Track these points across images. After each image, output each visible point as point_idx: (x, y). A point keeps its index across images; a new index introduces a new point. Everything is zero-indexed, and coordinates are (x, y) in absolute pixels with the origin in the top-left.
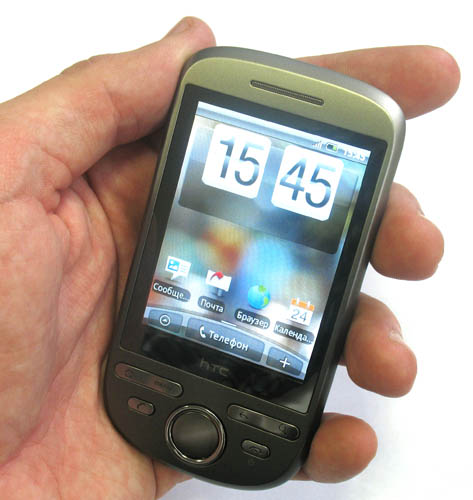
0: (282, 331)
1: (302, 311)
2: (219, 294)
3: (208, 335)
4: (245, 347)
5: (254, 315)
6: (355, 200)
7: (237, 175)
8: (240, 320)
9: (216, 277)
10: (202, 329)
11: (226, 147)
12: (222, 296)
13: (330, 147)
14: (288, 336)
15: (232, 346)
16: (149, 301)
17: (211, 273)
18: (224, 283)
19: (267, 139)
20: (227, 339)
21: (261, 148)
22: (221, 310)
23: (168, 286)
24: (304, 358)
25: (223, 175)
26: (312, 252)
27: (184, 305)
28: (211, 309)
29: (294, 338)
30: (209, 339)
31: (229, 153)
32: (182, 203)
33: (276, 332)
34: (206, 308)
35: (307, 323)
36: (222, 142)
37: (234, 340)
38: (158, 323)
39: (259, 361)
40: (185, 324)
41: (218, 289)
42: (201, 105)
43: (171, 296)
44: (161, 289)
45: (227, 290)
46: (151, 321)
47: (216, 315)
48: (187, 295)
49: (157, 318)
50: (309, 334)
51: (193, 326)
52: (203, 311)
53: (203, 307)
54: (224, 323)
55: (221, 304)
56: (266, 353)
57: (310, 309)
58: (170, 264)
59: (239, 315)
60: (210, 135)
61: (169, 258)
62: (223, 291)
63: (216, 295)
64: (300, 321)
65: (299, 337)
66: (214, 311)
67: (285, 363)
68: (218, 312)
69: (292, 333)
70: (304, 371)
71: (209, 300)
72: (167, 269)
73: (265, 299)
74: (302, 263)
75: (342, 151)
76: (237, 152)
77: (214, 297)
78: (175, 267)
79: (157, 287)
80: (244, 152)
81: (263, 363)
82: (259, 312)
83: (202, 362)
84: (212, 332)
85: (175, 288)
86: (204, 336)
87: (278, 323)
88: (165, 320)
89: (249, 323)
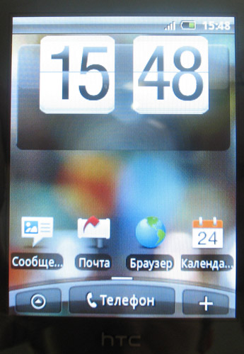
0: (191, 265)
1: (209, 231)
2: (100, 245)
3: (99, 302)
4: (151, 301)
5: (151, 257)
6: (233, 78)
7: (83, 90)
8: (135, 269)
9: (90, 225)
10: (90, 296)
11: (60, 61)
12: (105, 247)
13: (186, 25)
14: (200, 269)
15: (134, 305)
16: (11, 284)
17: (81, 222)
18: (103, 229)
19: (108, 37)
20: (125, 299)
21: (104, 50)
22: (108, 265)
23: (30, 256)
24: (228, 290)
25: (65, 95)
26: (201, 155)
27: (57, 274)
28: (94, 268)
29: (209, 269)
30: (102, 307)
31: (66, 67)
32: (22, 145)
33: (184, 269)
34: (87, 268)
35: (219, 245)
36: (54, 57)
37: (134, 298)
38: (29, 308)
39: (173, 312)
40: (65, 298)
41: (96, 240)
42: (16, 20)
43: (38, 268)
44: (23, 262)
45: (108, 237)
46: (17, 308)
47: (103, 274)
48: (58, 259)
49: (28, 303)
50: (226, 258)
51: (78, 297)
52: (86, 273)
53: (83, 268)
54: (116, 280)
55: (104, 256)
56: (179, 299)
57: (218, 226)
58: (26, 228)
59: (133, 265)
60: (37, 52)
61: (24, 219)
62: (104, 240)
63: (96, 247)
64: (210, 245)
65: (214, 265)
66: (100, 269)
67: (206, 304)
68: (104, 269)
69: (204, 264)
70: (232, 305)
71: (88, 257)
72: (24, 235)
73: (160, 232)
74: (192, 173)
75: (200, 26)
76: (75, 63)
78: (34, 230)
79: (17, 261)
80: (85, 60)
81: (179, 314)
82: (157, 252)
83: (104, 337)
84: (104, 296)
85: (42, 256)
86: (94, 305)
87: (184, 257)
88: (39, 301)
89: (147, 269)
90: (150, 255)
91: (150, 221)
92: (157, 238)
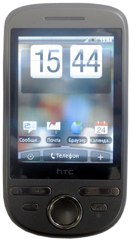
0: (94, 141)
1: (102, 127)
2: (56, 133)
3: (56, 157)
4: (77, 156)
5: (78, 138)
6: (113, 63)
7: (49, 68)
8: (71, 143)
9: (52, 125)
10: (52, 154)
11: (39, 56)
12: (58, 134)
13: (93, 40)
14: (98, 143)
15: (70, 158)
16: (19, 150)
17: (48, 123)
18: (57, 126)
20: (67, 155)
21: (58, 51)
22: (59, 141)
23: (27, 137)
24: (110, 152)
25: (41, 70)
26: (98, 95)
27: (40, 145)
28: (54, 142)
29: (102, 143)
30: (57, 159)
31: (42, 58)
32: (23, 91)
33: (91, 143)
34: (51, 143)
35: (106, 133)
36: (36, 54)
37: (70, 155)
38: (27, 159)
39: (87, 161)
40: (42, 155)
41: (54, 131)
42: (20, 38)
43: (30, 142)
44: (24, 140)
45: (60, 129)
46: (23, 159)
47: (57, 145)
48: (39, 139)
49: (26, 157)
50: (109, 138)
51: (47, 155)
52: (50, 145)
53: (49, 143)
54: (63, 147)
55: (58, 138)
56: (89, 155)
58: (25, 126)
59: (70, 141)
60: (29, 52)
61: (24, 122)
62: (58, 131)
63: (54, 134)
65: (104, 141)
66: (56, 143)
67: (101, 157)
68: (58, 143)
69: (100, 141)
70: (112, 158)
71: (52, 138)
72: (24, 129)
73: (81, 128)
75: (99, 41)
76: (46, 56)
77: (53, 135)
78: (29, 126)
79: (21, 140)
80: (49, 55)
81: (89, 161)
82: (80, 136)
83: (58, 170)
84: (58, 154)
85: (32, 138)
86: (54, 158)
87: (91, 138)
88: (30, 156)
89: (76, 143)
90: (77, 137)
91: (77, 123)
92: (80, 130)
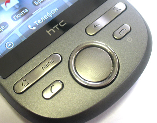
2: (17, 7)
3: (35, 26)
4: (56, 10)
8: (39, 4)
10: (30, 27)
12: (20, 6)
15: (51, 16)
17: (3, 5)
22: (27, 11)
28: (22, 16)
30: (38, 26)
34: (19, 18)
37: (48, 14)
40: (20, 35)
41: (14, 7)
45: (18, 2)
46: (2, 54)
47: (28, 15)
51: (25, 30)
52: (21, 20)
53: (17, 19)
54: (35, 13)
55: (23, 9)
59: (36, 4)
62: (17, 4)
63: (16, 9)
66: (24, 14)
68: (26, 13)
71: (16, 14)
83: (48, 32)
84: (36, 22)
86: (34, 28)
88: (10, 45)
